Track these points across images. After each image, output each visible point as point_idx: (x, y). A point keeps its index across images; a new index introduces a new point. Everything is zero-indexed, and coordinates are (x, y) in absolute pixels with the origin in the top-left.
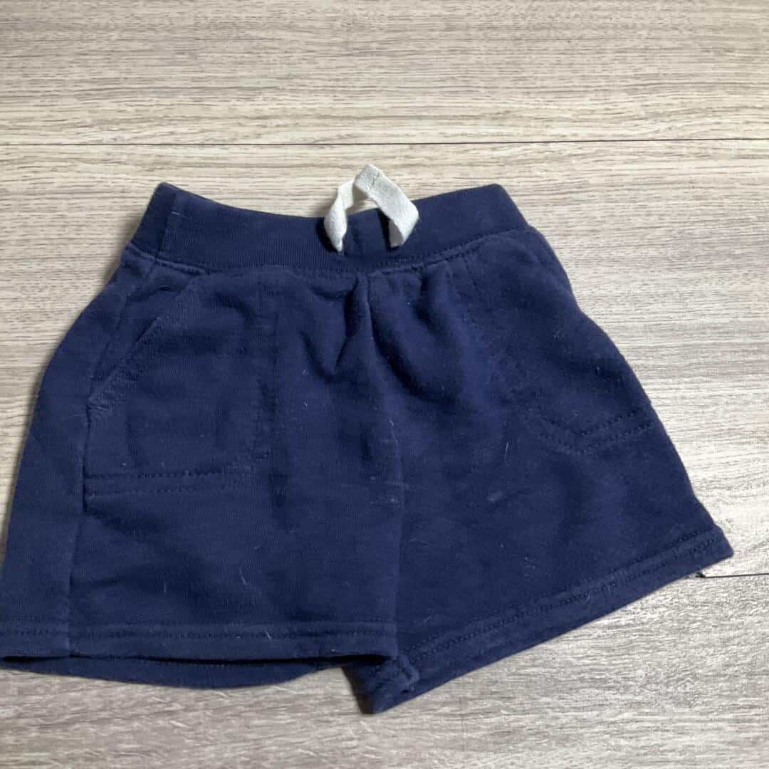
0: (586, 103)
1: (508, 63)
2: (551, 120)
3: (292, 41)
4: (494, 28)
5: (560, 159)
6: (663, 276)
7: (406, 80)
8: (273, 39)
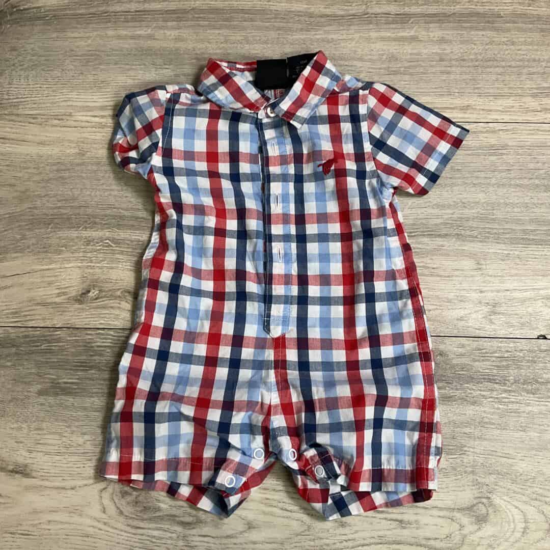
0: (509, 102)
1: (470, 80)
2: (491, 111)
3: (361, 67)
4: (464, 60)
5: (494, 132)
6: (542, 194)
7: (417, 88)
8: (352, 66)
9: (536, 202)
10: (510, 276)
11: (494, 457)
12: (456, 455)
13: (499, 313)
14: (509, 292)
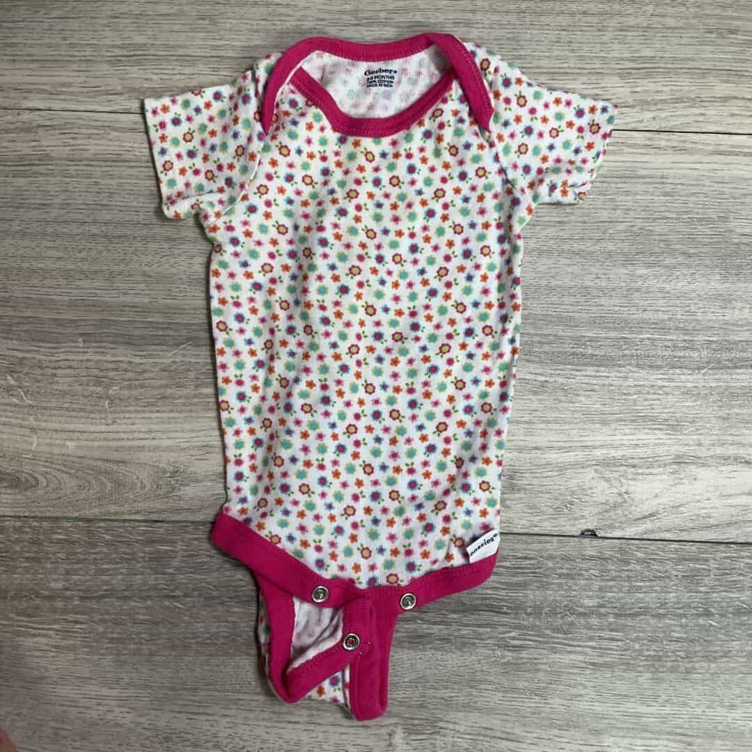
9: (603, 284)
10: (543, 422)
11: (487, 739)
12: (424, 734)
13: (519, 490)
14: (538, 451)
